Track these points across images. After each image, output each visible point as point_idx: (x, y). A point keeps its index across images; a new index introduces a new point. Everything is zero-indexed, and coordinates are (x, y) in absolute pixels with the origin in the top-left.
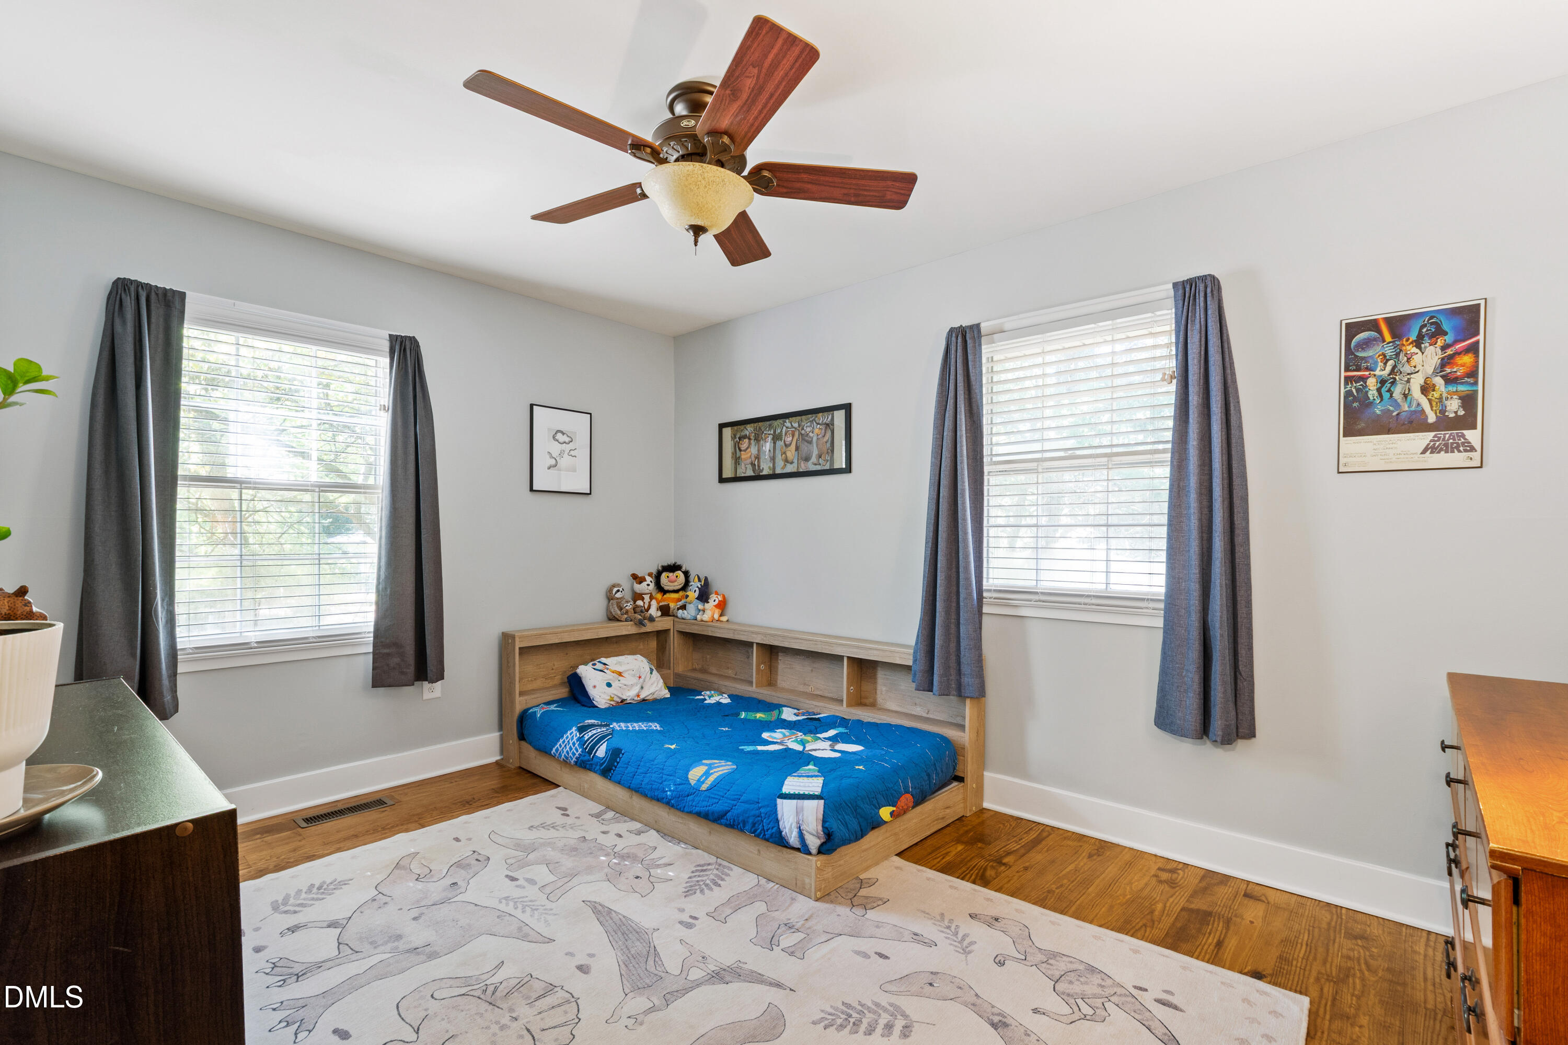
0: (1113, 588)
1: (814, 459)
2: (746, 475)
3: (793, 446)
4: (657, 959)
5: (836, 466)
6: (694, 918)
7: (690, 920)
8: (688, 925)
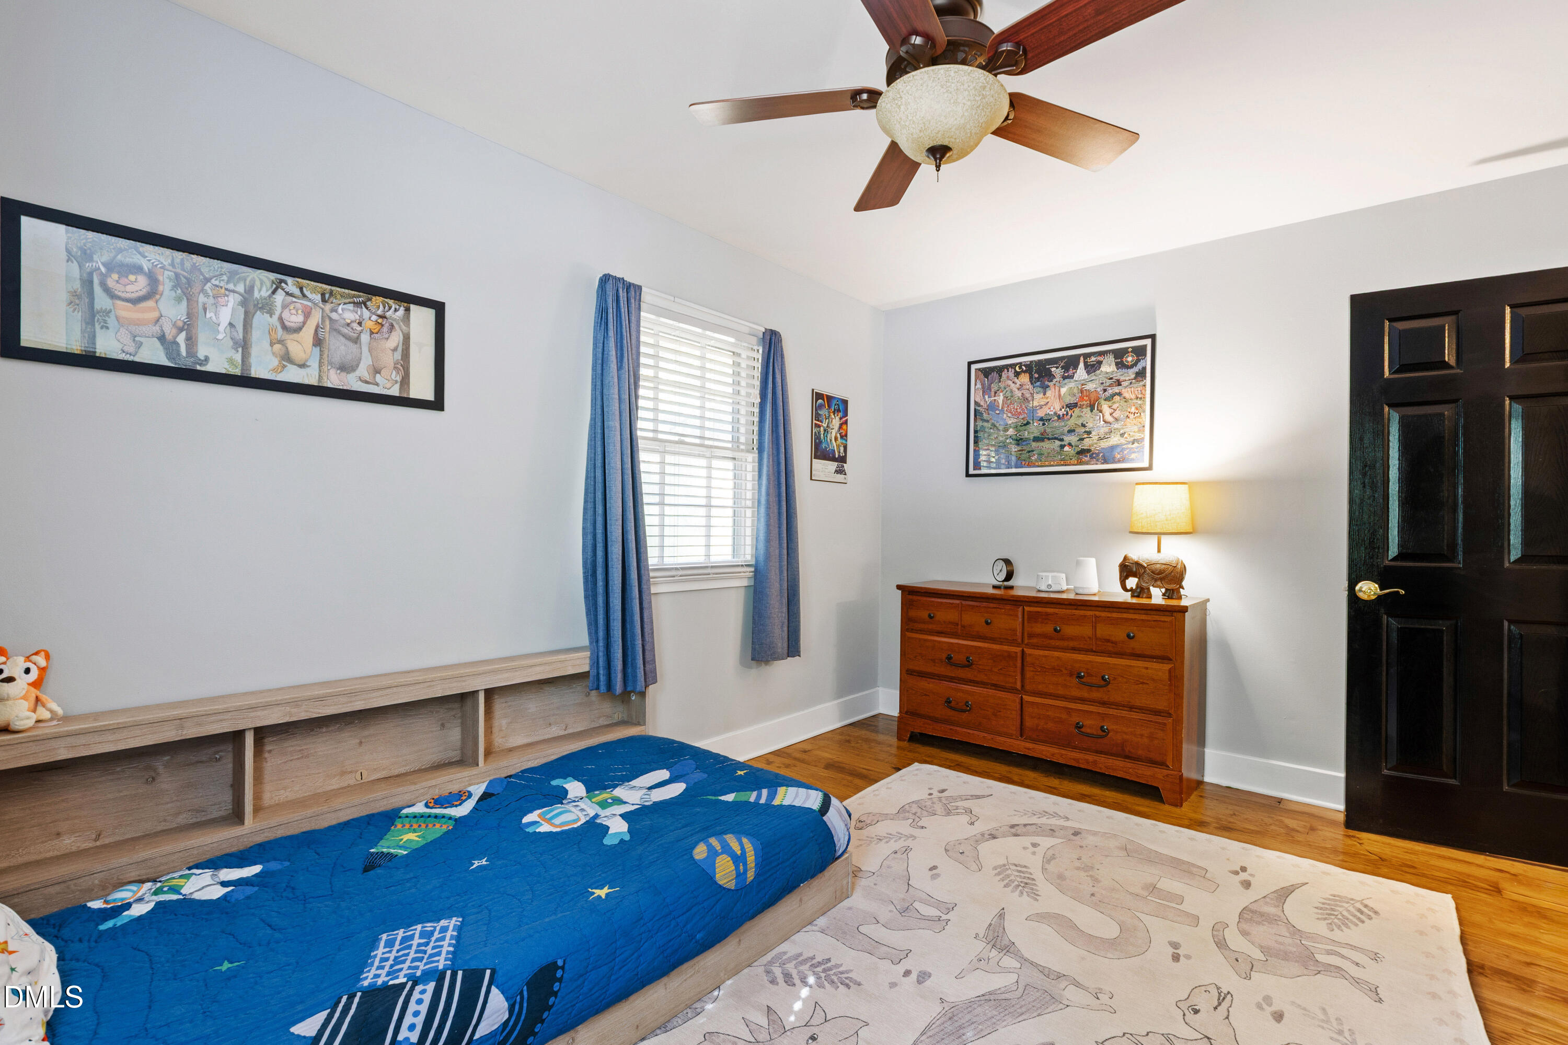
0: (713, 559)
1: (363, 370)
2: (137, 359)
3: (307, 334)
4: (999, 992)
5: (414, 394)
6: (907, 973)
7: (914, 976)
8: (923, 977)
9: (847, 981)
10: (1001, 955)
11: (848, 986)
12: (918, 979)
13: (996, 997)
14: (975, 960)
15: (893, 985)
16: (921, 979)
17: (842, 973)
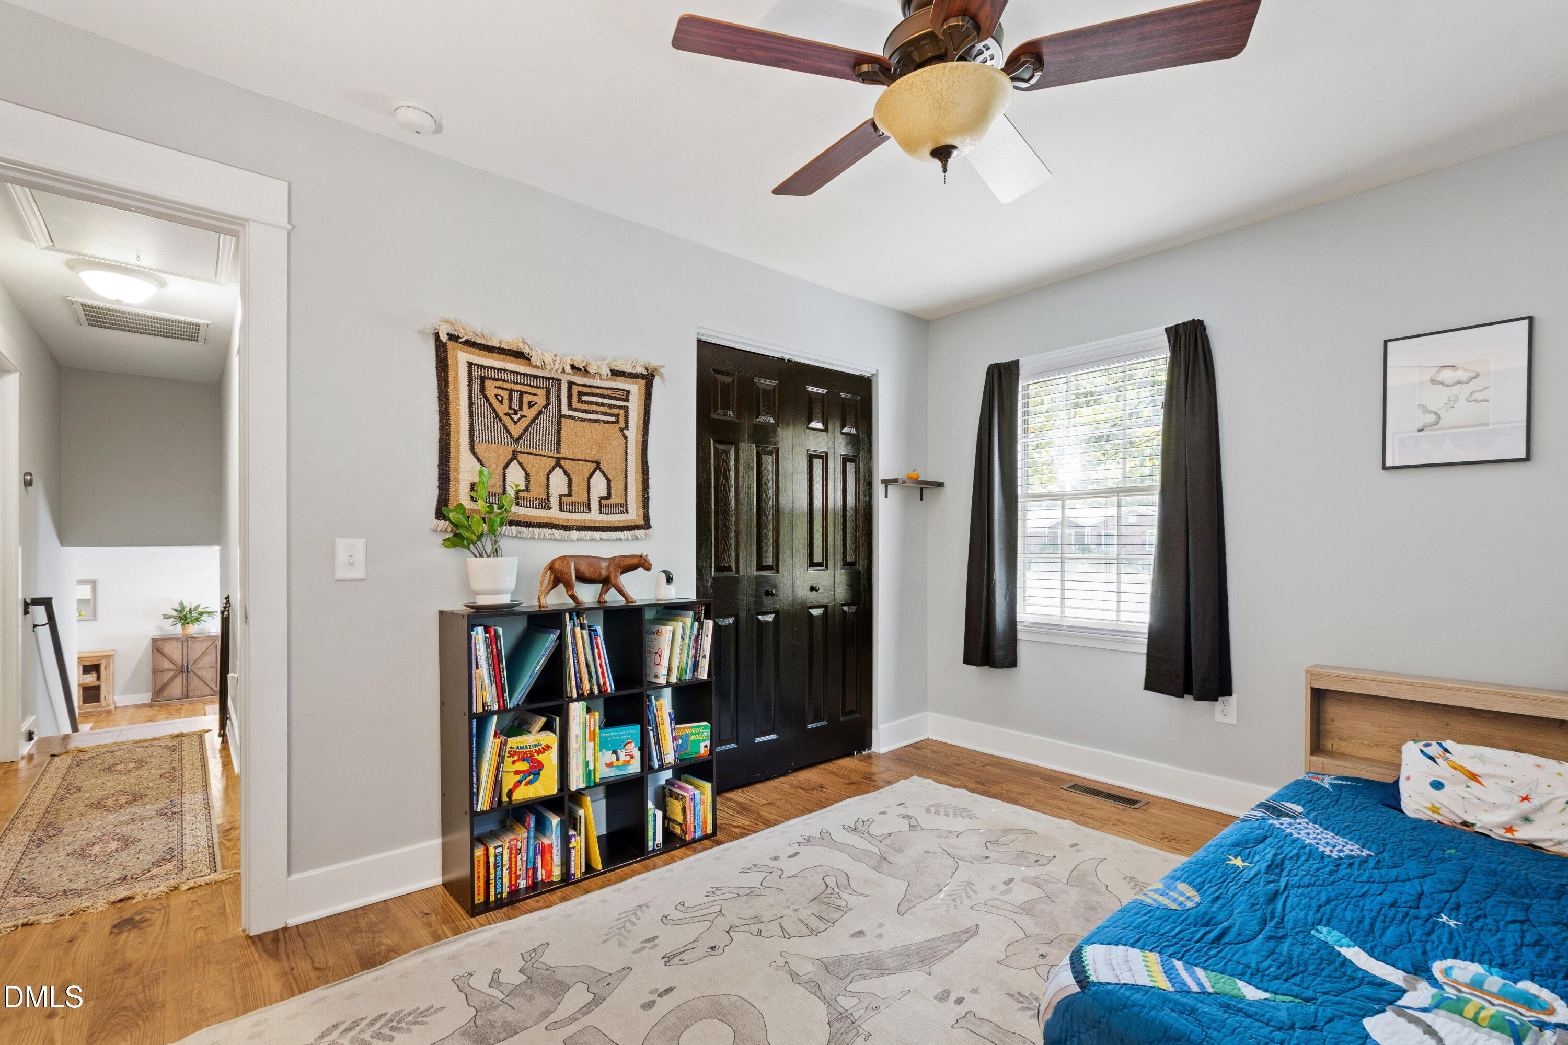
6: (959, 1001)
7: (953, 997)
8: (943, 996)
9: (1022, 999)
10: (851, 1011)
11: (1020, 994)
12: (949, 995)
13: (878, 972)
14: (882, 1007)
15: (975, 991)
16: (945, 994)
17: (1028, 1008)
